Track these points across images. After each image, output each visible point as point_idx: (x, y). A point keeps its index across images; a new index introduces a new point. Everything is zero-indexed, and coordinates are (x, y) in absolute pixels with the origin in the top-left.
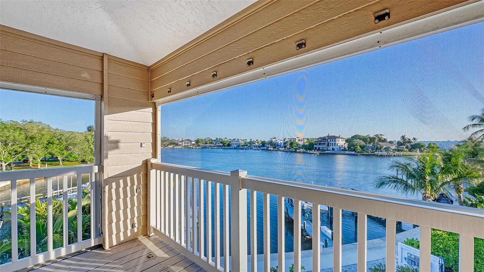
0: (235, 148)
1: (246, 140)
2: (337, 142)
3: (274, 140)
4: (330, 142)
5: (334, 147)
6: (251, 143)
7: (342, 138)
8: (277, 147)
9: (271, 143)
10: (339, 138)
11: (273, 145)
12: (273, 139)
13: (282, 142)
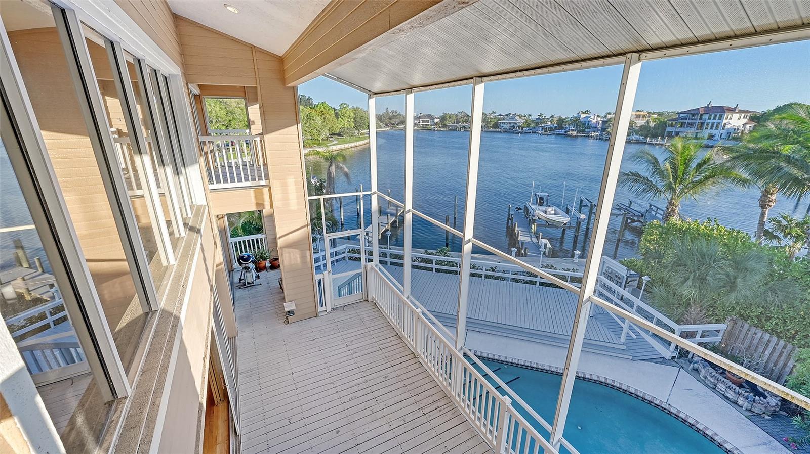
0: (506, 132)
1: (530, 115)
2: (725, 121)
3: (583, 116)
4: (708, 121)
5: (714, 132)
6: (540, 121)
7: (740, 111)
8: (586, 130)
9: (576, 122)
10: (733, 110)
11: (580, 126)
12: (583, 113)
13: (599, 119)
